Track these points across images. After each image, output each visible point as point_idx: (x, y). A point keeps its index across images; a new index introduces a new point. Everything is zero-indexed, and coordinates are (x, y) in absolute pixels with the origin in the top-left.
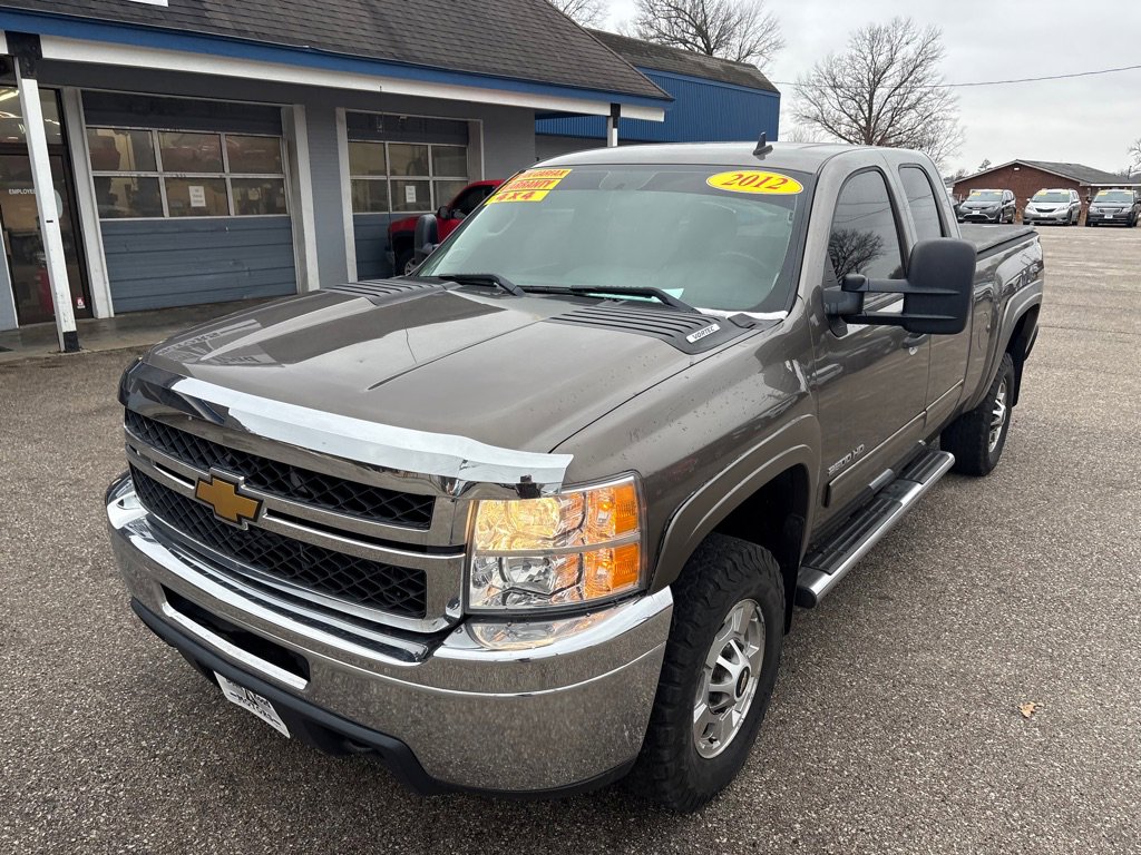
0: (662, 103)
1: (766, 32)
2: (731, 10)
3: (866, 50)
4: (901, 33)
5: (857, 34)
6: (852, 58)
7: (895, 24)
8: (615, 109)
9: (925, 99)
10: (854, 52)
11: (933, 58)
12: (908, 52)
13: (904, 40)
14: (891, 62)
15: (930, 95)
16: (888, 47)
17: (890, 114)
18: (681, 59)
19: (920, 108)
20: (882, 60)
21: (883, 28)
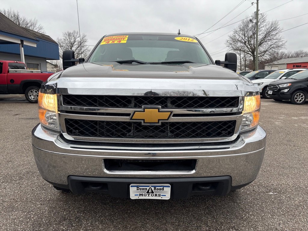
0: (35, 41)
1: (40, 29)
2: (28, 22)
3: (68, 38)
4: (76, 34)
5: (64, 34)
6: (64, 39)
7: (74, 32)
8: (22, 41)
9: (85, 51)
10: (65, 38)
11: (85, 42)
12: (78, 39)
13: (77, 36)
14: (75, 41)
15: (86, 50)
16: (73, 38)
17: (77, 54)
18: (29, 31)
19: (84, 53)
20: (72, 40)
21: (71, 33)
